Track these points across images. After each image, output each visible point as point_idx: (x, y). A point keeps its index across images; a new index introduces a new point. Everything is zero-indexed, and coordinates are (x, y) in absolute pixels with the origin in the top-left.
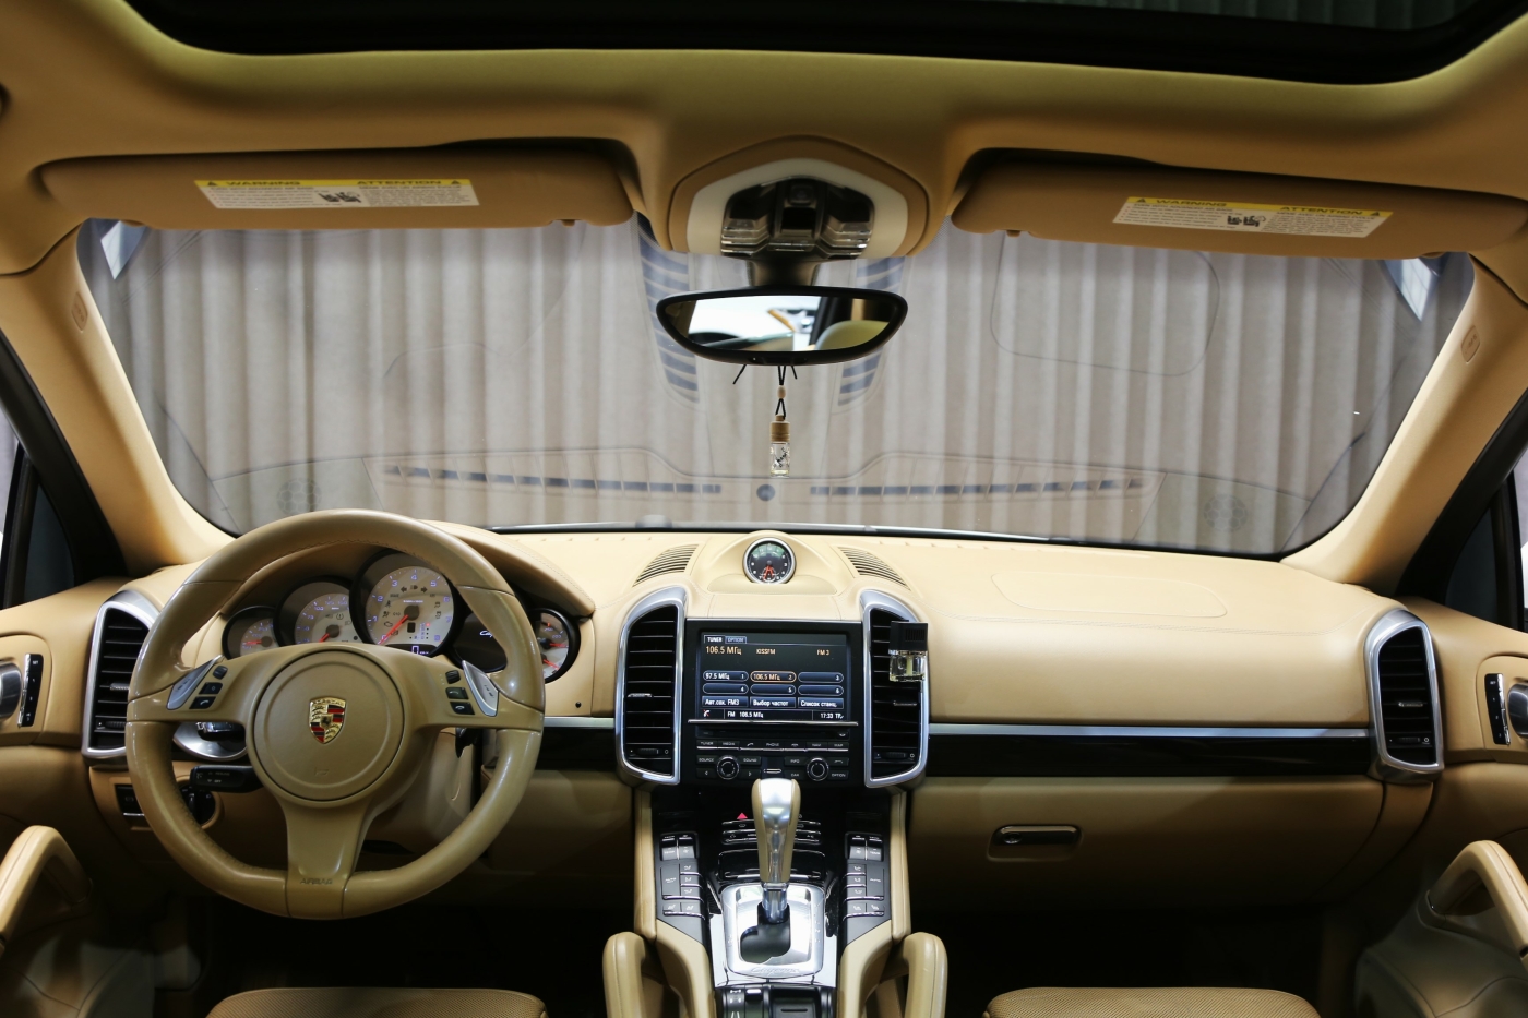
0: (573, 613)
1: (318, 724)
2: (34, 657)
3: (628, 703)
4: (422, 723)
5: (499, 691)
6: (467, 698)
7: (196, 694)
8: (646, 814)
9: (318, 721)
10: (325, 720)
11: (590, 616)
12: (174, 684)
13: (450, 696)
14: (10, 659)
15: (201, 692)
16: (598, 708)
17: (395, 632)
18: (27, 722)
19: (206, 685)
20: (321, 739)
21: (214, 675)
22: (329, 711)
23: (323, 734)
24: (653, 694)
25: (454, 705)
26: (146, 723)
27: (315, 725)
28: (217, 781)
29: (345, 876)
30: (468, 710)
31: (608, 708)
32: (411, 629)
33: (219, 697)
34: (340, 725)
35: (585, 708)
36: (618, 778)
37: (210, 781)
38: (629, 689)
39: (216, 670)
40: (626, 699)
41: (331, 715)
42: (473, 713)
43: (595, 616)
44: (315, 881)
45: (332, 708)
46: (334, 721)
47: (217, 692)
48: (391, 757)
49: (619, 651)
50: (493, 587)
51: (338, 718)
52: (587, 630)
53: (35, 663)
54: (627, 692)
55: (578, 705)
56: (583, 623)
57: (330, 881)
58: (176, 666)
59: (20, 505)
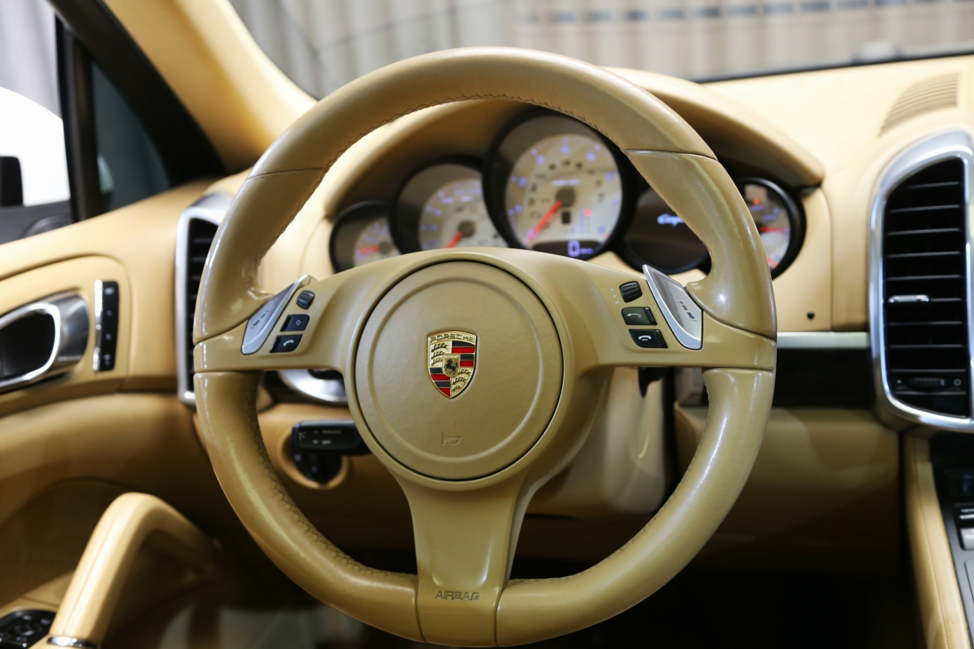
0: (792, 182)
1: (439, 370)
2: (107, 285)
3: (891, 311)
4: (589, 363)
5: (702, 310)
6: (655, 323)
7: (277, 332)
8: (923, 471)
9: (440, 365)
10: (449, 364)
11: (818, 184)
12: (249, 318)
13: (628, 321)
14: (75, 289)
15: (283, 329)
16: (841, 319)
17: (544, 226)
18: (106, 365)
19: (289, 318)
20: (447, 392)
21: (299, 304)
22: (454, 351)
23: (449, 384)
24: (930, 296)
25: (635, 334)
26: (220, 374)
27: (436, 373)
28: (325, 442)
29: (497, 590)
30: (658, 341)
31: (858, 318)
32: (566, 219)
33: (307, 334)
34: (470, 370)
35: (822, 319)
36: (877, 419)
37: (316, 442)
38: (889, 290)
39: (300, 297)
40: (887, 306)
41: (457, 356)
42: (665, 346)
43: (826, 184)
44: (455, 594)
45: (458, 346)
46: (463, 364)
47: (303, 327)
48: (547, 417)
49: (870, 233)
50: (684, 148)
51: (468, 361)
52: (816, 206)
53: (109, 291)
54: (887, 295)
55: (811, 316)
56: (807, 195)
57: (475, 596)
58: (250, 293)
59: (72, 93)
